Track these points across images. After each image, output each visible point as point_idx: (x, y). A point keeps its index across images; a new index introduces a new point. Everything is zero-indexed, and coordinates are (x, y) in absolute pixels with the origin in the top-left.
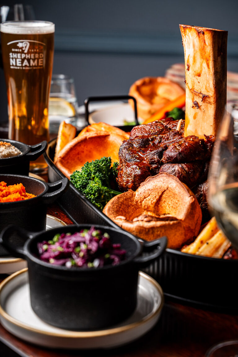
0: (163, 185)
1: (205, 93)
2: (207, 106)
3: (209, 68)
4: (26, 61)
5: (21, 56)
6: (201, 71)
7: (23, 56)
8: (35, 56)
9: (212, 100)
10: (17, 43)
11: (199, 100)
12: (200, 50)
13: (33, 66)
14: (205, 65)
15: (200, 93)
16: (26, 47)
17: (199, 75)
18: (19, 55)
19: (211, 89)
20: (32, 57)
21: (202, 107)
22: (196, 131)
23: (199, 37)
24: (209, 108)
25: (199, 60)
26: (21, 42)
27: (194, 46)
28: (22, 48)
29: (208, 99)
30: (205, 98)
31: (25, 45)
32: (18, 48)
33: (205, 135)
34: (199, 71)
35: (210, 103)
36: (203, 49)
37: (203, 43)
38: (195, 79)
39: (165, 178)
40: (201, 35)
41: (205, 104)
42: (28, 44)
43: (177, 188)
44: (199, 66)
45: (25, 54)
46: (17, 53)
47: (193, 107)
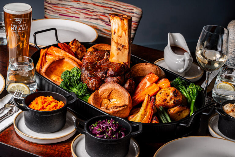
0: (112, 88)
1: (123, 44)
2: (124, 50)
3: (126, 34)
4: (20, 28)
5: (17, 26)
6: (122, 35)
7: (18, 26)
8: (24, 25)
9: (127, 47)
10: (16, 20)
11: (121, 48)
12: (121, 26)
13: (23, 30)
14: (124, 33)
15: (121, 44)
16: (20, 21)
17: (121, 37)
18: (16, 26)
19: (126, 43)
20: (23, 26)
21: (122, 50)
22: (118, 60)
23: (121, 21)
24: (125, 51)
25: (121, 31)
26: (17, 19)
27: (118, 24)
28: (18, 22)
29: (125, 47)
30: (123, 46)
31: (20, 20)
32: (16, 22)
33: (124, 63)
34: (121, 35)
35: (126, 49)
36: (123, 27)
37: (123, 24)
38: (118, 38)
39: (112, 84)
40: (122, 20)
41: (124, 49)
42: (21, 20)
43: (120, 89)
44: (121, 33)
45: (20, 25)
46: (15, 24)
47: (117, 50)
